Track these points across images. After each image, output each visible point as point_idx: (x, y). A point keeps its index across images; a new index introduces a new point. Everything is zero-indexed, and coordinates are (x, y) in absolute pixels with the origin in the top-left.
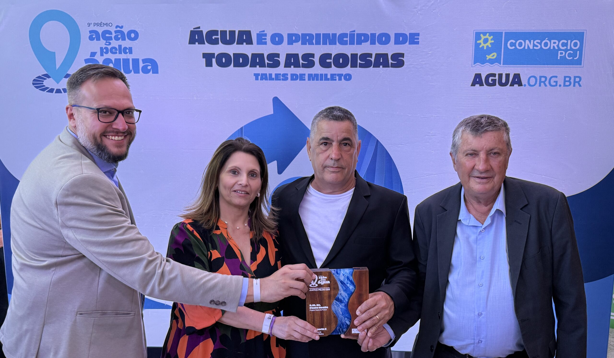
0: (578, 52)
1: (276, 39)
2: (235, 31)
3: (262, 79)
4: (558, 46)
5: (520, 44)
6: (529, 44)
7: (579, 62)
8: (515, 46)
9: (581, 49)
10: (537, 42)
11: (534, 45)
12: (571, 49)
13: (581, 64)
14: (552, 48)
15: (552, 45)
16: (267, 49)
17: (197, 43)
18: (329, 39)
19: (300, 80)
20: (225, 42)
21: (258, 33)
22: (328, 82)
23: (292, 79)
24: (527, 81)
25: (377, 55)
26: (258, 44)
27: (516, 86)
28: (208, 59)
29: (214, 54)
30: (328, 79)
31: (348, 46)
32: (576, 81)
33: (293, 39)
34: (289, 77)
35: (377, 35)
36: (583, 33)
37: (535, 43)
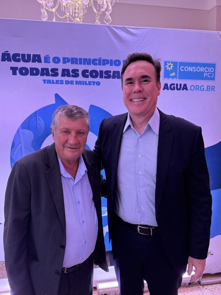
0: (213, 74)
1: (56, 60)
2: (30, 55)
4: (204, 70)
5: (186, 69)
6: (190, 69)
7: (213, 79)
8: (184, 70)
9: (214, 72)
10: (194, 68)
11: (193, 70)
12: (210, 72)
13: (214, 80)
14: (201, 71)
15: (201, 70)
16: (51, 66)
17: (6, 61)
18: (87, 61)
19: (71, 84)
20: (24, 61)
21: (45, 56)
22: (87, 85)
23: (66, 83)
24: (190, 88)
25: (114, 72)
26: (45, 62)
27: (185, 90)
28: (14, 70)
29: (18, 67)
30: (87, 84)
31: (98, 66)
32: (213, 88)
33: (66, 60)
34: (64, 82)
35: (114, 60)
36: (215, 64)
37: (193, 68)
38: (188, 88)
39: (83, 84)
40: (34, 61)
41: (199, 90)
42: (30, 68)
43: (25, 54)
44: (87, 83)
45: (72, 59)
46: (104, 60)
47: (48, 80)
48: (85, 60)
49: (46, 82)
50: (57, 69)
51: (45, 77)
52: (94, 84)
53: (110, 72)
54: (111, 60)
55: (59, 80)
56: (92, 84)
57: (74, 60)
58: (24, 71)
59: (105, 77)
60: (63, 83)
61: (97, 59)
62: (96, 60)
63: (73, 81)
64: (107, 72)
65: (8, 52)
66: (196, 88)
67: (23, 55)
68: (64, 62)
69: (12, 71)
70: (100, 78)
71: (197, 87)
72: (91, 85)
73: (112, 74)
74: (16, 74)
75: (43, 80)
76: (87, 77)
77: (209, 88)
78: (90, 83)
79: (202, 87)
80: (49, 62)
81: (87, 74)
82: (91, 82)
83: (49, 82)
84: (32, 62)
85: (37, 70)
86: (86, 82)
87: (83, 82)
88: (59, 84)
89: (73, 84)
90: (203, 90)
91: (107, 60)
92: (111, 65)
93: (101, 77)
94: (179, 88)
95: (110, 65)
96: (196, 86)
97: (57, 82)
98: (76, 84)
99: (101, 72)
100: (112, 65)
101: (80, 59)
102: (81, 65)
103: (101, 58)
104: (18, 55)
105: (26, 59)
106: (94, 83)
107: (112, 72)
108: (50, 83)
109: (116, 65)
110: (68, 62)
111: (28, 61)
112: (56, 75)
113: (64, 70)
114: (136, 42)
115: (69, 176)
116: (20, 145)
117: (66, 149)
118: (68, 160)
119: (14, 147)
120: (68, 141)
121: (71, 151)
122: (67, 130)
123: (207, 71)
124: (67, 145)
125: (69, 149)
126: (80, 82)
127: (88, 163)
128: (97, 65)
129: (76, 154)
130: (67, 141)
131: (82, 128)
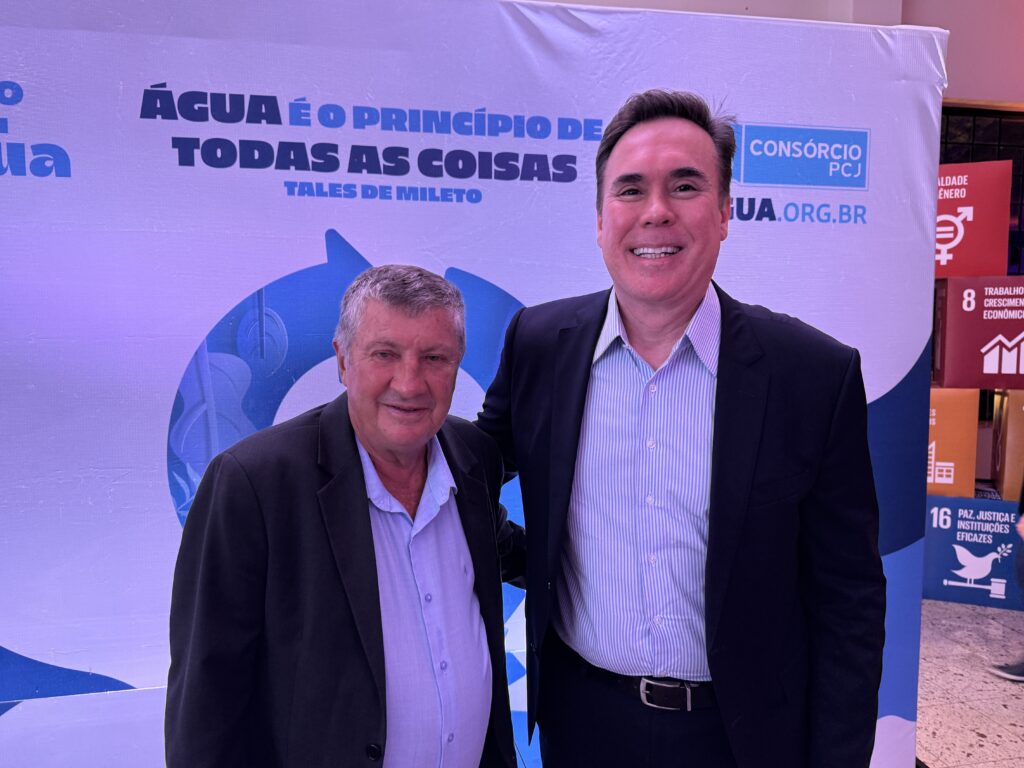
0: (860, 165)
1: (329, 116)
2: (242, 97)
3: (301, 193)
4: (829, 153)
5: (771, 148)
6: (784, 148)
7: (860, 182)
8: (762, 150)
9: (863, 160)
10: (798, 146)
11: (792, 151)
12: (849, 160)
13: (864, 186)
14: (820, 157)
15: (820, 151)
16: (311, 135)
17: (159, 117)
18: (437, 121)
19: (381, 198)
20: (221, 117)
21: (293, 101)
22: (436, 203)
23: (365, 195)
24: (782, 211)
25: (527, 157)
26: (292, 123)
27: (766, 220)
28: (185, 149)
29: (198, 140)
30: (437, 199)
31: (473, 137)
32: (858, 214)
33: (364, 117)
34: (359, 190)
35: (526, 119)
36: (866, 133)
37: (794, 146)
38: (778, 211)
39: (424, 198)
40: (254, 118)
41: (812, 220)
42: (242, 142)
43: (224, 95)
44: (438, 193)
45: (387, 112)
46: (494, 118)
47: (303, 185)
48: (430, 115)
49: (296, 189)
50: (334, 148)
51: (293, 174)
52: (460, 199)
53: (515, 157)
54: (519, 119)
55: (340, 185)
56: (454, 196)
57: (394, 116)
58: (219, 153)
59: (499, 176)
60: (353, 195)
61: (471, 115)
62: (465, 116)
63: (390, 188)
64: (505, 159)
65: (164, 85)
66: (804, 214)
67: (218, 99)
68: (359, 123)
69: (177, 150)
70: (481, 176)
71: (808, 210)
72: (451, 200)
73: (520, 165)
74: (191, 163)
75: (286, 184)
76: (436, 173)
77: (848, 214)
78: (446, 195)
79: (823, 210)
80: (308, 123)
81: (435, 163)
82: (450, 190)
83: (306, 189)
84: (248, 121)
85: (264, 147)
86: (432, 190)
87: (423, 190)
88: (340, 196)
89: (390, 198)
90: (828, 220)
91: (505, 119)
92: (519, 134)
93: (485, 174)
94: (746, 211)
95: (516, 135)
96: (804, 206)
97: (334, 190)
98: (399, 197)
99: (485, 157)
100: (523, 136)
101: (414, 113)
102: (416, 133)
103: (484, 110)
104: (200, 97)
105: (228, 110)
106: (460, 193)
107: (521, 159)
108: (311, 193)
109: (534, 134)
110: (372, 121)
111: (234, 117)
112: (331, 165)
113: (357, 151)
114: (601, 56)
115: (397, 507)
116: (204, 407)
117: (383, 410)
118: (390, 452)
119: (182, 416)
120: (393, 385)
121: (401, 422)
122: (389, 348)
123: (839, 157)
124: (390, 399)
125: (395, 413)
126: (413, 190)
127: (459, 464)
128: (470, 133)
129: (418, 429)
130: (389, 383)
131: (440, 342)
